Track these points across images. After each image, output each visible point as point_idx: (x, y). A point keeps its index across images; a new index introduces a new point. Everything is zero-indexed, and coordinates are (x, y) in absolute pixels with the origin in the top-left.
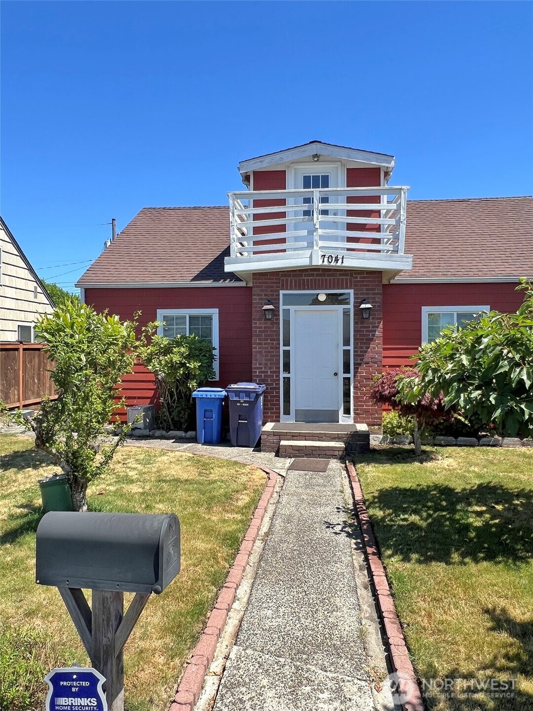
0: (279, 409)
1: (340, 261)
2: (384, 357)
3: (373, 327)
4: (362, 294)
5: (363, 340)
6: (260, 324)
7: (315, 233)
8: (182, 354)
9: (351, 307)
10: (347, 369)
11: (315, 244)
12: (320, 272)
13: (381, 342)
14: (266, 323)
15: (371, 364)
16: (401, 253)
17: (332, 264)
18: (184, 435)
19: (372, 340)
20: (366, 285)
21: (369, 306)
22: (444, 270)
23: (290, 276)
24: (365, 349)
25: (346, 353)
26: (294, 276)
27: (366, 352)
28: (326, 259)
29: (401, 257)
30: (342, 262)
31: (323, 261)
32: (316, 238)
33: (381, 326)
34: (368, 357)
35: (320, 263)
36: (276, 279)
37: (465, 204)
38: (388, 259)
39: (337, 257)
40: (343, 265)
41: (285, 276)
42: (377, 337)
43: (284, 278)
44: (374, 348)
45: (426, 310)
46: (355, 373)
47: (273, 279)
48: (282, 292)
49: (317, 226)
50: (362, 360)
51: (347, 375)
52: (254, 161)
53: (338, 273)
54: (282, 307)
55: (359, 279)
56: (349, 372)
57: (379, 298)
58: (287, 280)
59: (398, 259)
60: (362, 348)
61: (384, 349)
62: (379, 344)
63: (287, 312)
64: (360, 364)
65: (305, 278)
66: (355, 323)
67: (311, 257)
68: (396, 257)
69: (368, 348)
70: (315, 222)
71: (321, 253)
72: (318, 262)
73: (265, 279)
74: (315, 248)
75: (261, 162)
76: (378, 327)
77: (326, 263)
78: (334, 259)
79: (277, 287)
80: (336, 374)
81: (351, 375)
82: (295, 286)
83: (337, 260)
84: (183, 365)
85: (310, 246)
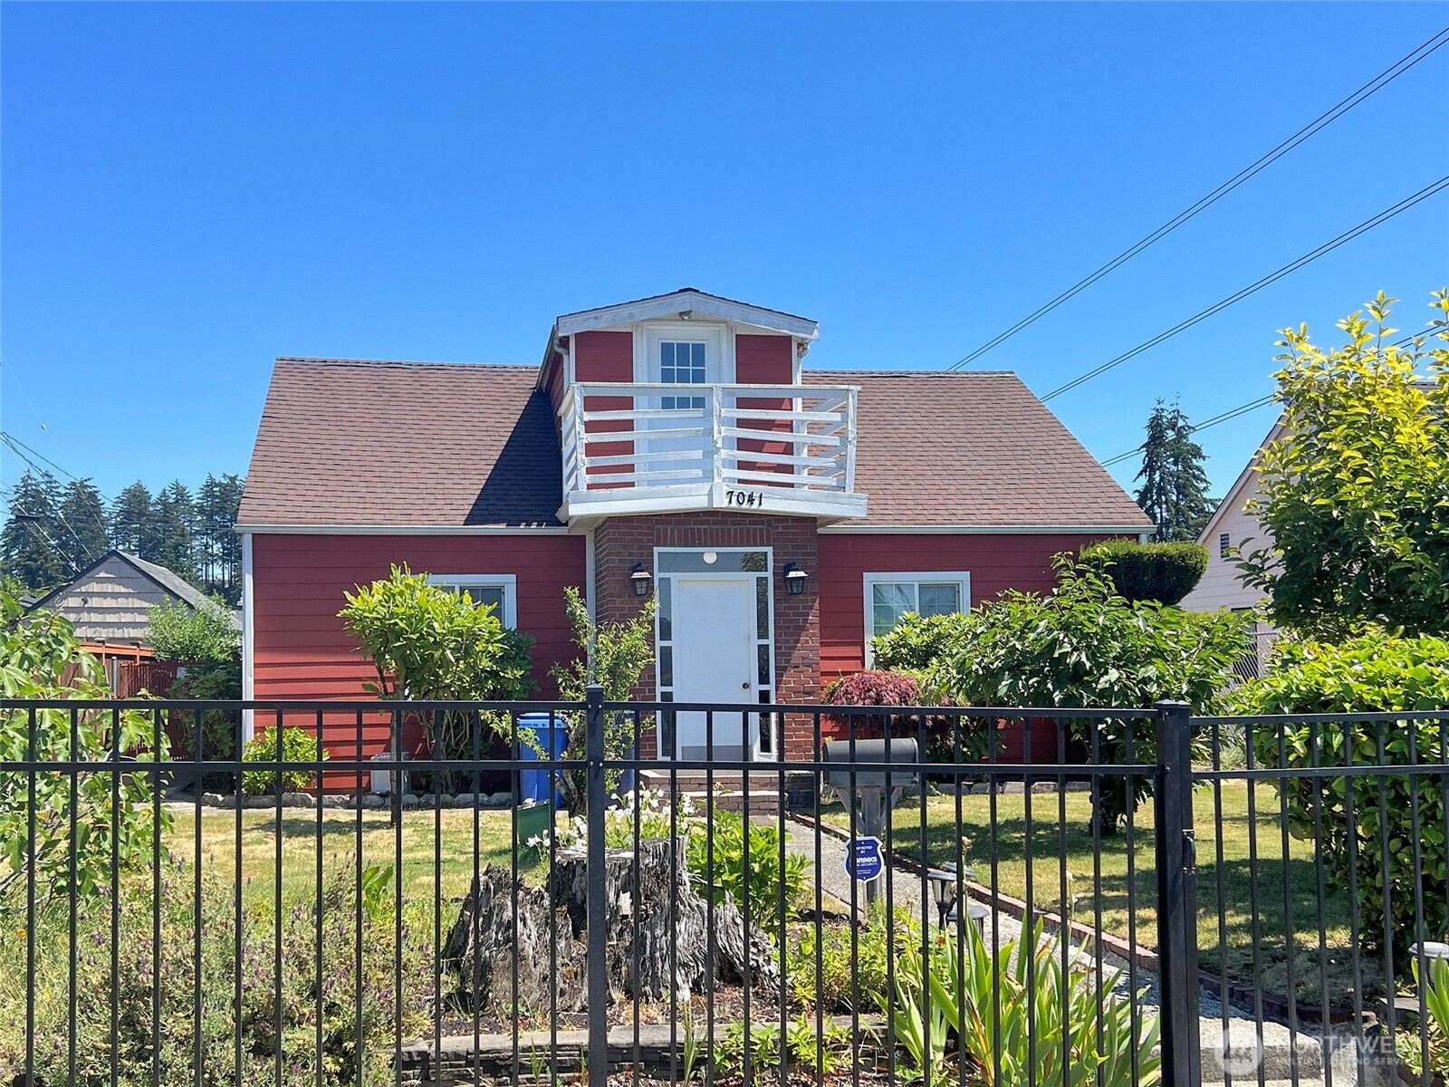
0: (655, 746)
1: (756, 503)
2: (822, 658)
3: (804, 608)
4: (785, 554)
5: (789, 631)
6: (622, 603)
7: (715, 456)
8: (492, 657)
9: (769, 574)
10: (764, 678)
11: (715, 474)
12: (720, 518)
13: (817, 631)
14: (631, 602)
15: (801, 668)
16: (850, 492)
17: (744, 506)
18: (486, 799)
19: (803, 628)
20: (791, 540)
21: (801, 574)
22: (895, 512)
23: (669, 523)
24: (792, 644)
25: (763, 650)
26: (677, 523)
27: (794, 648)
28: (734, 499)
29: (850, 497)
30: (760, 504)
31: (730, 502)
32: (718, 463)
33: (817, 605)
34: (797, 655)
35: (725, 504)
36: (648, 528)
37: (903, 383)
38: (831, 500)
39: (751, 496)
40: (762, 507)
41: (662, 522)
42: (811, 624)
43: (661, 527)
44: (807, 642)
45: (870, 579)
46: (778, 682)
47: (641, 528)
48: (656, 550)
49: (719, 445)
50: (788, 661)
51: (764, 687)
52: (584, 316)
53: (748, 519)
54: (657, 575)
55: (780, 530)
56: (768, 682)
57: (813, 561)
58: (665, 532)
59: (845, 501)
60: (787, 642)
61: (822, 644)
62: (814, 635)
63: (666, 583)
64: (785, 669)
65: (696, 527)
66: (776, 601)
67: (710, 495)
68: (843, 497)
69: (798, 641)
70: (715, 437)
71: (726, 489)
72: (721, 502)
73: (630, 527)
74: (717, 480)
75: (596, 318)
76: (812, 607)
77: (734, 504)
78: (746, 499)
79: (649, 541)
80: (746, 686)
81: (771, 687)
82: (679, 539)
83: (751, 500)
84: (493, 674)
85: (708, 476)
